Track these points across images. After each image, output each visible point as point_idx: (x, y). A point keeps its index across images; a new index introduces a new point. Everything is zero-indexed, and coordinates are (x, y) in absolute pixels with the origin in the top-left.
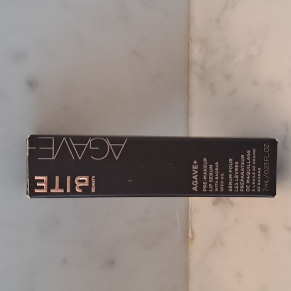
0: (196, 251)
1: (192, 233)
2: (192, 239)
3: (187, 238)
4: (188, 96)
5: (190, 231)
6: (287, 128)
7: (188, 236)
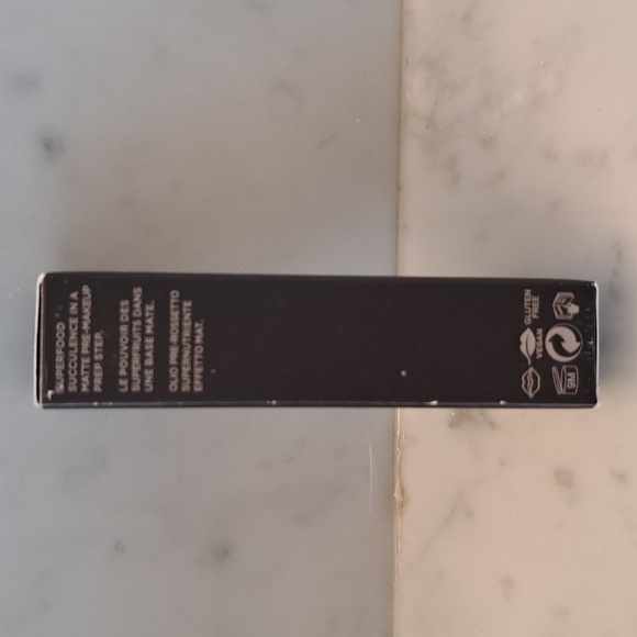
0: (410, 531)
1: (403, 491)
2: (402, 505)
3: (390, 503)
4: (398, 188)
5: (397, 488)
6: (619, 254)
7: (394, 498)
